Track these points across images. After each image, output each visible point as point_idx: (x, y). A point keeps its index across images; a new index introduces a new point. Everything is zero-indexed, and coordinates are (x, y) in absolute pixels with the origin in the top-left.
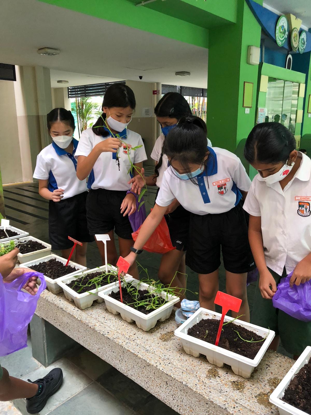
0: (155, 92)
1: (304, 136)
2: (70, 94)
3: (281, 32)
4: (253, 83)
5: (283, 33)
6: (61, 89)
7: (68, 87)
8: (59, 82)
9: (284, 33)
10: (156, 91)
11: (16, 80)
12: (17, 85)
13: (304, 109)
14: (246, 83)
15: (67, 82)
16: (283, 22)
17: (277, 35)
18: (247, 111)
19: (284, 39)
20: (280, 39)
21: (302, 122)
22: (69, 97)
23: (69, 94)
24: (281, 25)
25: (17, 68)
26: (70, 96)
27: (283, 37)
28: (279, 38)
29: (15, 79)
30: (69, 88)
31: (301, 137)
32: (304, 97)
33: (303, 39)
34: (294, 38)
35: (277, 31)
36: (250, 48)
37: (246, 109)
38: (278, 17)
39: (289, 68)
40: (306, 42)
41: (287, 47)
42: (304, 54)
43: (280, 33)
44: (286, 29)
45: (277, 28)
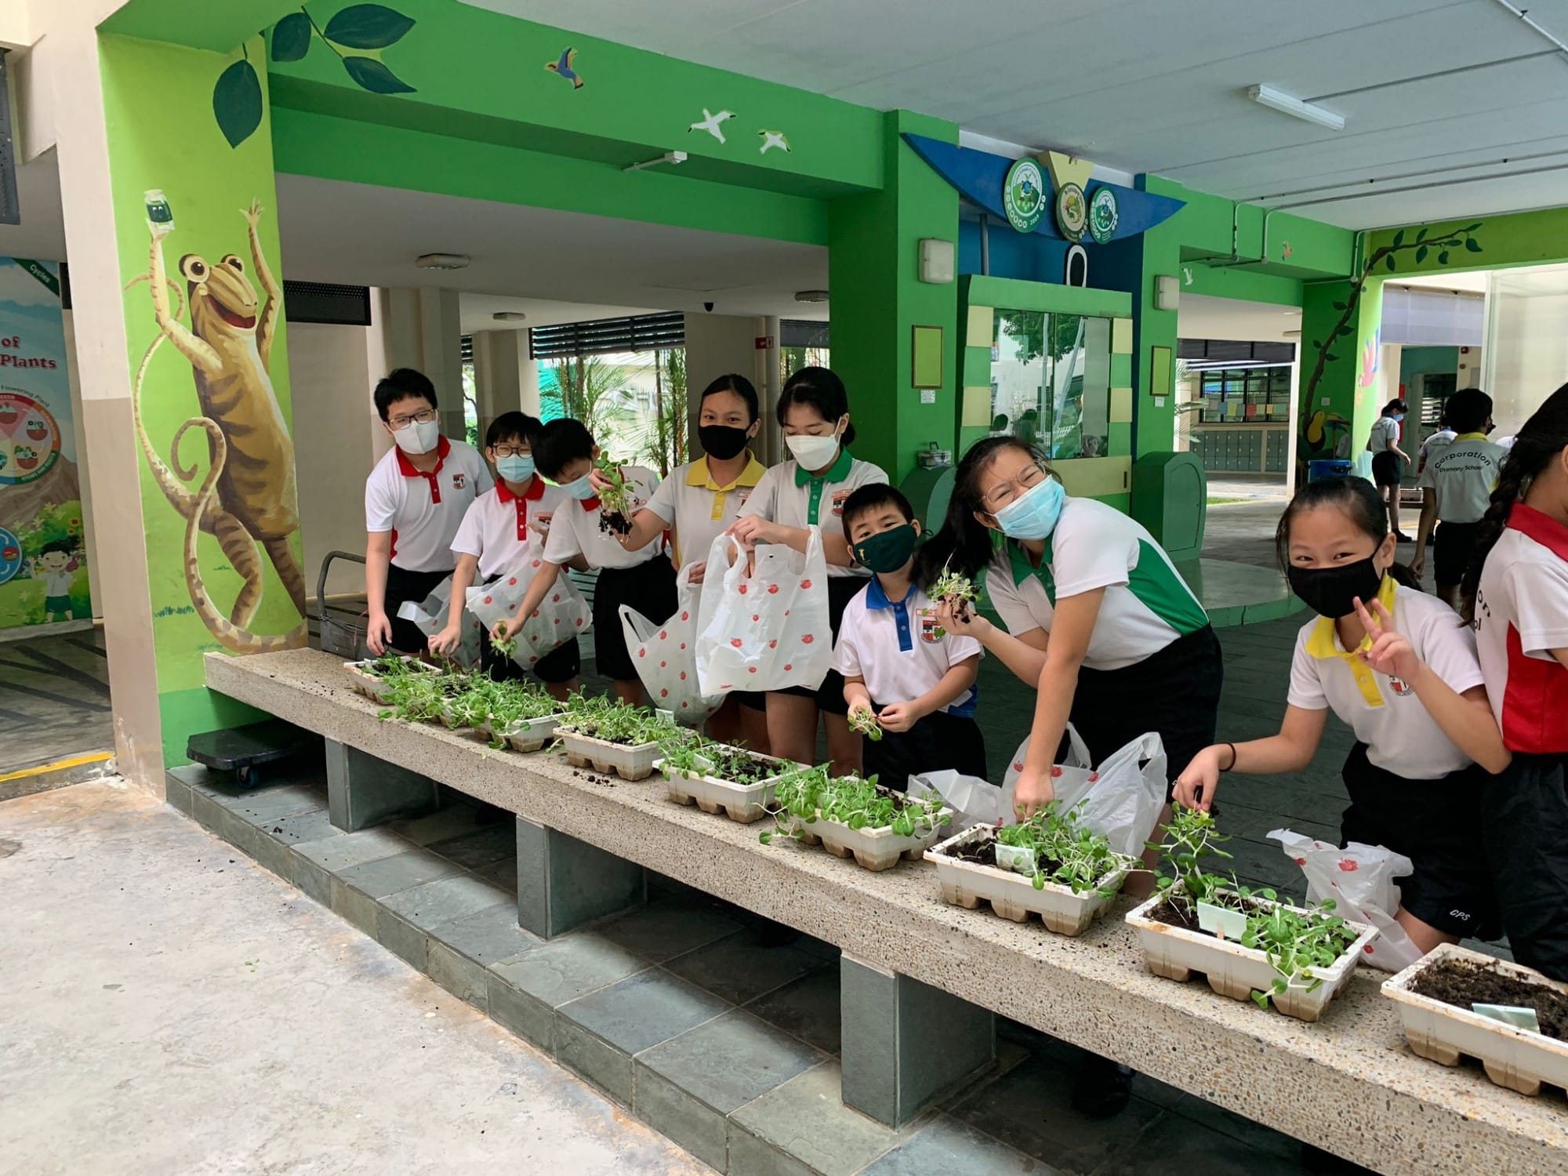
0: (762, 344)
1: (1142, 458)
2: (536, 348)
3: (1022, 199)
4: (941, 328)
5: (1030, 200)
6: (512, 333)
7: (530, 329)
8: (498, 316)
9: (1035, 197)
10: (764, 339)
11: (370, 324)
12: (373, 334)
13: (1135, 386)
14: (917, 330)
15: (521, 316)
16: (1026, 174)
17: (1009, 207)
18: (929, 397)
19: (1034, 215)
20: (1020, 212)
21: (1130, 420)
22: (532, 357)
23: (531, 349)
24: (1020, 182)
25: (374, 293)
26: (535, 352)
27: (1031, 209)
28: (1016, 214)
29: (367, 322)
30: (534, 330)
31: (1134, 461)
32: (1131, 352)
33: (1105, 207)
34: (1067, 209)
35: (1007, 198)
36: (924, 246)
37: (924, 393)
38: (1010, 163)
39: (1076, 282)
40: (1117, 212)
41: (1047, 231)
42: (1112, 243)
43: (1019, 202)
44: (1040, 191)
45: (1008, 189)
